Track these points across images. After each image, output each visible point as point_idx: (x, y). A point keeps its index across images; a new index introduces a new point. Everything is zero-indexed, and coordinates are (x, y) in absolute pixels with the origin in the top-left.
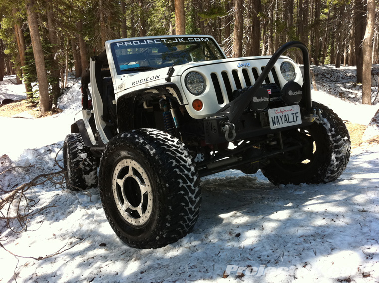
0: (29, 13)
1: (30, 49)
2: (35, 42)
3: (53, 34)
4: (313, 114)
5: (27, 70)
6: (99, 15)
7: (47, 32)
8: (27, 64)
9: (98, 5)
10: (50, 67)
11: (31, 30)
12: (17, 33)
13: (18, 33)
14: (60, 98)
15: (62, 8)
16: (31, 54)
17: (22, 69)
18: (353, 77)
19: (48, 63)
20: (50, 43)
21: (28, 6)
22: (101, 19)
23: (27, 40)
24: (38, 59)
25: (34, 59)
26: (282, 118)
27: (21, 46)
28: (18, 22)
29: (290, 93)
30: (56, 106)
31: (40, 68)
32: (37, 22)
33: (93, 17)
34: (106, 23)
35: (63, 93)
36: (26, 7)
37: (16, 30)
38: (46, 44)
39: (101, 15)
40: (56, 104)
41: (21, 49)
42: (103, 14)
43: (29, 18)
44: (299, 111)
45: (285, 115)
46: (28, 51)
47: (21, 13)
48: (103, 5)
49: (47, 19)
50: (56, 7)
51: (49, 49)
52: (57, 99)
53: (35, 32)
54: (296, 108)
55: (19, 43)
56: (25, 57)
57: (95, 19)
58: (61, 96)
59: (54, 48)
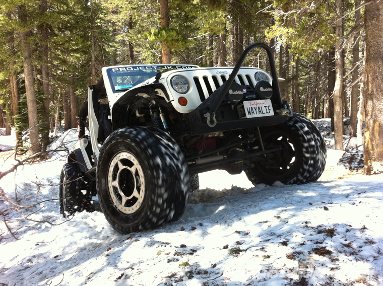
0: (25, 65)
1: (23, 99)
2: (29, 92)
3: (47, 86)
4: (284, 108)
5: (19, 119)
6: (92, 69)
7: (41, 84)
8: (19, 113)
9: (91, 61)
10: (42, 116)
11: (26, 81)
12: (11, 84)
13: (13, 84)
14: (49, 146)
15: (56, 63)
16: (25, 104)
17: (14, 118)
18: (329, 127)
19: (40, 112)
20: (43, 94)
21: (25, 59)
22: (94, 73)
23: (22, 90)
24: (31, 108)
25: (27, 109)
26: (256, 110)
27: (15, 96)
28: (14, 74)
29: (262, 89)
31: (32, 117)
32: (32, 74)
33: (86, 71)
34: (98, 77)
35: (52, 141)
36: (24, 60)
37: (11, 82)
38: (39, 95)
39: (94, 70)
41: (15, 99)
42: (95, 69)
43: (26, 70)
44: (271, 104)
45: (259, 107)
46: (21, 100)
47: (19, 65)
48: (95, 61)
49: (42, 73)
50: (51, 62)
51: (41, 100)
52: (46, 147)
53: (30, 83)
54: (268, 102)
55: (13, 94)
56: (18, 107)
57: (87, 73)
58: (50, 144)
59: (46, 99)
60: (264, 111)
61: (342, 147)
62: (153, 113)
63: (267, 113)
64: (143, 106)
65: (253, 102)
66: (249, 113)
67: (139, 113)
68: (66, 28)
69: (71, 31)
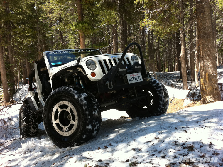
2: (1, 63)
3: (11, 59)
4: (148, 77)
6: (38, 47)
7: (8, 57)
9: (37, 42)
10: (10, 77)
15: (16, 44)
19: (8, 75)
20: (9, 63)
26: (133, 79)
30: (13, 99)
31: (3, 78)
32: (2, 52)
33: (34, 48)
34: (42, 52)
35: (17, 92)
38: (7, 64)
40: (13, 98)
42: (40, 47)
44: (141, 75)
45: (135, 77)
48: (40, 42)
49: (8, 50)
50: (13, 44)
51: (9, 67)
52: (13, 95)
54: (140, 74)
57: (35, 50)
58: (15, 93)
59: (11, 66)
60: (138, 79)
61: (187, 88)
62: (75, 80)
63: (139, 80)
64: (70, 76)
65: (132, 74)
66: (130, 80)
67: (68, 80)
68: (22, 23)
69: (25, 25)
